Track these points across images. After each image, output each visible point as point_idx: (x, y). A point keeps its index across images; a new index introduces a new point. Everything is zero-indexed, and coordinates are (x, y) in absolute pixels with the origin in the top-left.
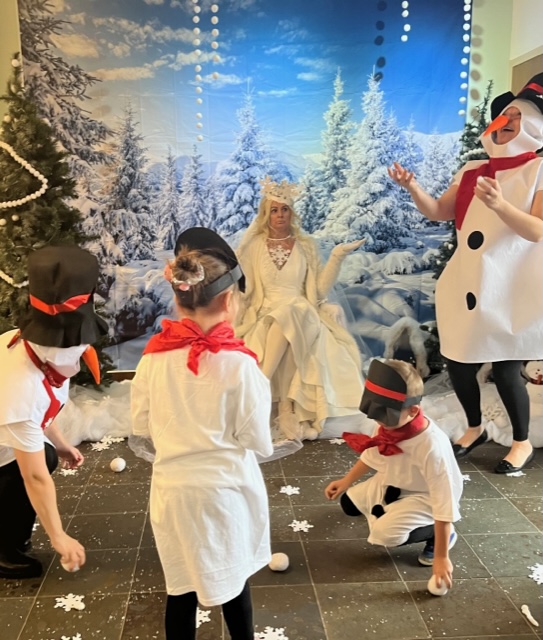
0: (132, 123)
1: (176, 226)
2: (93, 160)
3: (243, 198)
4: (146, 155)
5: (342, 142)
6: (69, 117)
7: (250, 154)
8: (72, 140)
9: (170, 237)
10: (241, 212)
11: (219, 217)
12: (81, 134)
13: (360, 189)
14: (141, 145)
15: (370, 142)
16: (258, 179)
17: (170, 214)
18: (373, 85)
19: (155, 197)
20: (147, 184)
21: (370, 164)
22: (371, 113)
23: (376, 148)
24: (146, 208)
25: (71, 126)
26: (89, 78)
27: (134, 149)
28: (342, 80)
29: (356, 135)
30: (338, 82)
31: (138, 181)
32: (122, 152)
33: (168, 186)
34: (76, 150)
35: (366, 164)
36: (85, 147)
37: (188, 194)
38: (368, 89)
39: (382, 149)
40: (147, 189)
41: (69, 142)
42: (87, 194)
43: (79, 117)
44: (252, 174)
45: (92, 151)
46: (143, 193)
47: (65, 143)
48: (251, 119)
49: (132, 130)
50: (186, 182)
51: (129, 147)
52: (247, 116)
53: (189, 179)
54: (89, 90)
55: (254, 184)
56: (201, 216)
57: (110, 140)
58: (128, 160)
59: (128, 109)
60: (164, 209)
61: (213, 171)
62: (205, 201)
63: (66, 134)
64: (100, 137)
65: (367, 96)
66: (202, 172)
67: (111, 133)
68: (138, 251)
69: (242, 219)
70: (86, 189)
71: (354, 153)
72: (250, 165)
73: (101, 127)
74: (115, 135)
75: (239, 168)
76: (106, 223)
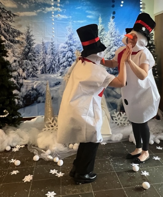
0: (30, 31)
1: (45, 65)
2: (15, 43)
3: (69, 56)
4: (34, 41)
5: (102, 38)
6: (6, 28)
7: (71, 42)
8: (8, 36)
9: (43, 70)
10: (68, 61)
11: (60, 62)
12: (11, 34)
13: (108, 54)
14: (33, 38)
15: (111, 38)
16: (74, 50)
17: (43, 61)
18: (112, 20)
19: (38, 56)
20: (35, 51)
21: (111, 46)
22: (111, 29)
23: (113, 40)
24: (34, 59)
25: (7, 31)
26: (14, 15)
27: (30, 39)
28: (101, 18)
29: (107, 36)
30: (100, 19)
31: (32, 50)
32: (26, 40)
33: (42, 52)
34: (9, 39)
35: (110, 45)
36: (12, 39)
37: (50, 55)
38: (110, 21)
39: (115, 41)
40: (35, 53)
41: (7, 37)
42: (13, 55)
43: (10, 28)
44: (72, 48)
45: (15, 40)
46: (34, 54)
47: (5, 37)
48: (71, 30)
49: (30, 33)
50: (49, 50)
51: (28, 39)
52: (70, 29)
53: (50, 50)
54: (14, 19)
55: (73, 51)
56: (54, 62)
57: (21, 36)
58: (28, 43)
59: (28, 26)
60: (41, 60)
61: (58, 47)
62: (55, 57)
63: (5, 34)
64: (18, 35)
65: (110, 24)
66: (54, 47)
67: (22, 34)
68: (31, 74)
69: (69, 63)
70: (13, 53)
71: (106, 42)
72: (71, 45)
73: (18, 32)
74: (23, 34)
75: (67, 46)
76: (20, 65)
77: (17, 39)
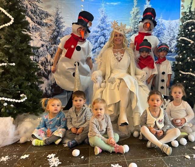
0: (59, 12)
2: (43, 25)
3: (101, 41)
4: (64, 24)
6: (33, 9)
7: (103, 25)
8: (35, 18)
10: (100, 47)
12: (38, 16)
14: (62, 20)
16: (107, 34)
18: (148, 2)
25: (34, 13)
27: (59, 22)
30: (135, 1)
31: (61, 34)
32: (55, 23)
34: (36, 21)
36: (40, 21)
42: (40, 39)
43: (38, 9)
44: (104, 32)
45: (43, 22)
47: (32, 19)
48: (104, 13)
49: (59, 15)
51: (57, 21)
52: (103, 11)
55: (105, 36)
57: (50, 18)
58: (57, 26)
59: (57, 7)
63: (32, 15)
64: (46, 17)
65: (145, 6)
67: (50, 16)
70: (40, 36)
72: (104, 29)
73: (46, 13)
74: (52, 16)
75: (100, 30)
76: (48, 50)
77: (44, 21)
